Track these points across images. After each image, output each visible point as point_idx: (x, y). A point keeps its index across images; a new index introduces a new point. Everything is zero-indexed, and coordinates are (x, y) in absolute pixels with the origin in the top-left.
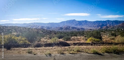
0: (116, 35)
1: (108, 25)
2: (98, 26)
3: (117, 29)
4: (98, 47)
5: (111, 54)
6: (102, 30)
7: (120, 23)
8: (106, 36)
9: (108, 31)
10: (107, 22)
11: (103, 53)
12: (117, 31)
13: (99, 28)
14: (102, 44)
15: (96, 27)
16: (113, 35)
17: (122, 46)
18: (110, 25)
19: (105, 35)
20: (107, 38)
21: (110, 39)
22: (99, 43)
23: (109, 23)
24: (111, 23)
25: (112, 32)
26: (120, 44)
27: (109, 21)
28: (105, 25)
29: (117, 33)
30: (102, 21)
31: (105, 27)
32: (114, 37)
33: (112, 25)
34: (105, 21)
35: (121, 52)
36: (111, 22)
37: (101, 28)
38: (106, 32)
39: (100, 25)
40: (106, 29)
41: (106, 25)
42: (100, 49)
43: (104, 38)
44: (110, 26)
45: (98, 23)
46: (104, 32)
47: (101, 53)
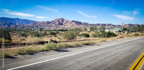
0: (27, 35)
1: (17, 24)
2: (4, 24)
3: (27, 29)
4: (9, 49)
5: (24, 55)
6: (10, 29)
7: (31, 23)
8: (15, 37)
9: (17, 31)
10: (16, 20)
11: (16, 55)
12: (27, 31)
13: (5, 27)
14: (13, 46)
15: (1, 25)
16: (23, 35)
17: (35, 46)
18: (19, 24)
19: (14, 35)
20: (16, 39)
21: (20, 40)
22: (9, 44)
23: (18, 21)
24: (21, 22)
25: (22, 32)
26: (32, 45)
27: (19, 19)
28: (13, 23)
29: (28, 33)
30: (9, 18)
31: (14, 26)
32: (25, 38)
33: (21, 24)
34: (14, 19)
35: (35, 52)
36: (21, 20)
37: (9, 27)
38: (15, 32)
39: (7, 23)
40: (14, 29)
41: (15, 23)
42: (11, 51)
43: (14, 38)
44: (20, 26)
45: (5, 20)
46: (12, 32)
47: (14, 56)
